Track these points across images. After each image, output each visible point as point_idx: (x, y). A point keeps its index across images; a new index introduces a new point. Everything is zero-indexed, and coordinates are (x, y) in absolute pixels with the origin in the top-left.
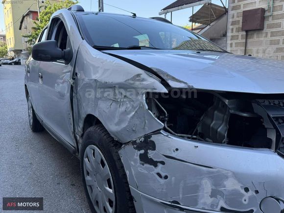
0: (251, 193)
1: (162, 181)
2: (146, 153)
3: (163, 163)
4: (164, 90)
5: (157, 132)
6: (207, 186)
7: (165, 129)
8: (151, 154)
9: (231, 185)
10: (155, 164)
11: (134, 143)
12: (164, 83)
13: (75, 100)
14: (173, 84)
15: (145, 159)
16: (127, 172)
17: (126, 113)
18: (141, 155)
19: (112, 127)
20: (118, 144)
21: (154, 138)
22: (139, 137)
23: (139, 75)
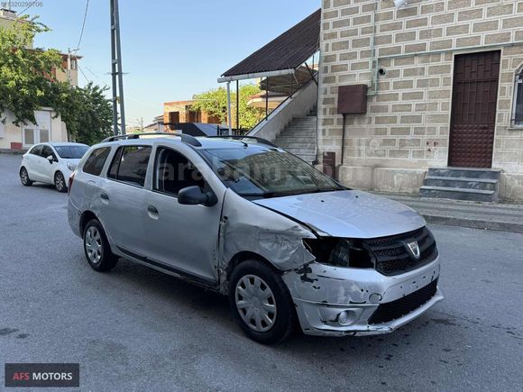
0: (365, 292)
1: (316, 290)
2: (305, 275)
3: (317, 280)
4: (314, 237)
5: (312, 262)
6: (342, 291)
7: (316, 260)
8: (309, 275)
9: (354, 288)
10: (312, 281)
11: (296, 270)
12: (314, 232)
13: (222, 239)
14: (320, 234)
15: (304, 279)
16: (291, 289)
17: (288, 250)
18: (302, 277)
19: (275, 260)
20: (280, 272)
21: (310, 266)
22: (300, 266)
23: (296, 227)
